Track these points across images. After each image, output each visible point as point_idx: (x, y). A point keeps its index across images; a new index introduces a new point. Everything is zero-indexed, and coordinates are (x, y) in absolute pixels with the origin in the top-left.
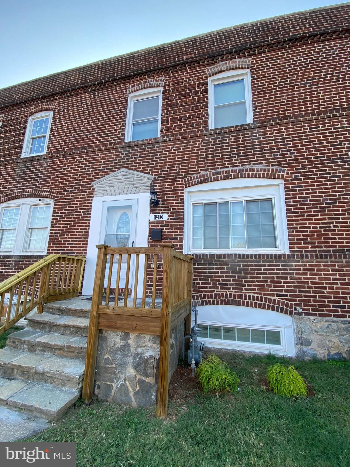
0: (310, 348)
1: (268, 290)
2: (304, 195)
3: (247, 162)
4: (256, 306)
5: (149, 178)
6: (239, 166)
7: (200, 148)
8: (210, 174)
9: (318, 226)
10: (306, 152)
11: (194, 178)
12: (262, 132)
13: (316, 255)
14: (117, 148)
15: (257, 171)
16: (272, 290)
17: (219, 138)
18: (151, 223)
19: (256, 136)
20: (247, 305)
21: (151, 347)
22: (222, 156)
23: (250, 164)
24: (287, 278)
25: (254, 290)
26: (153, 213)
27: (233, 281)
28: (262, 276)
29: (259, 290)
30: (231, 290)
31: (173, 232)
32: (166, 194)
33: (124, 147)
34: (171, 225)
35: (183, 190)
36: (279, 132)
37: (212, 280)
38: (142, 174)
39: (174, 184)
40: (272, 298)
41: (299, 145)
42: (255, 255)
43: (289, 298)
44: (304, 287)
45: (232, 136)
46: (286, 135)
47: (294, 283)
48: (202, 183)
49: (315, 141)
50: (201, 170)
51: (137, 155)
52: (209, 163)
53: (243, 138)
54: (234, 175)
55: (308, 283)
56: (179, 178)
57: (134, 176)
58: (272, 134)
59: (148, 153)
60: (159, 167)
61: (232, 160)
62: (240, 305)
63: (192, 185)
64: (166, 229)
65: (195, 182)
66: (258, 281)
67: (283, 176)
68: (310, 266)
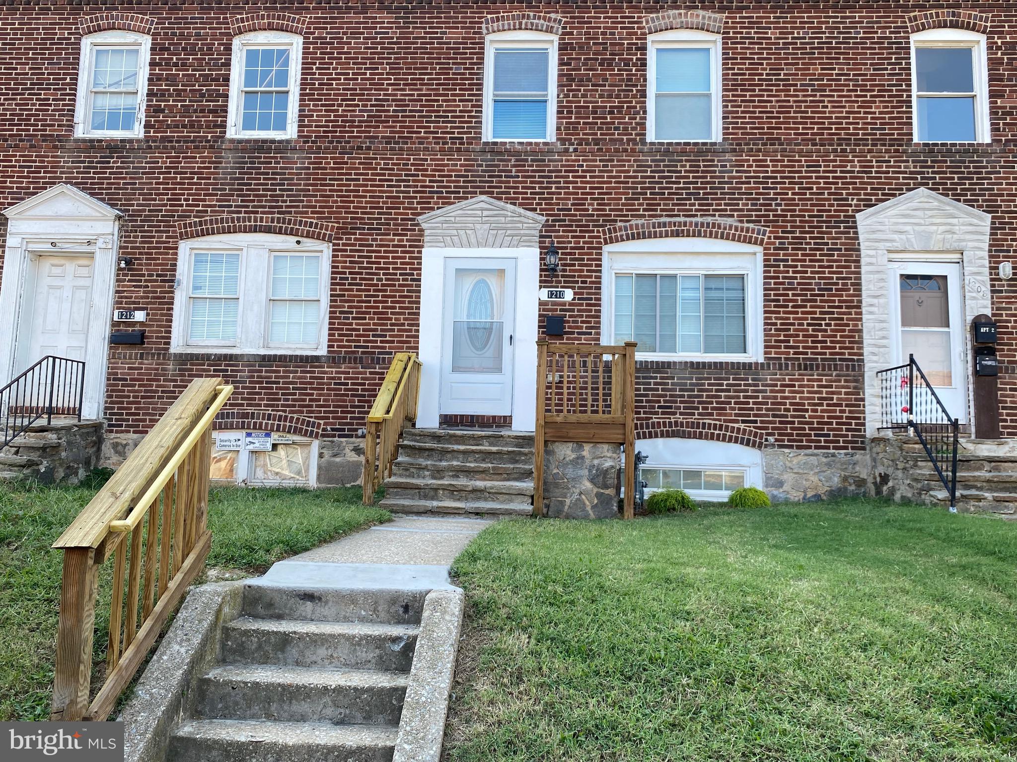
0: (781, 490)
1: (731, 415)
2: (791, 274)
3: (708, 210)
4: (712, 439)
5: (537, 222)
6: (696, 216)
7: (631, 174)
8: (648, 224)
9: (805, 322)
10: (798, 205)
11: (620, 230)
12: (736, 161)
13: (800, 365)
14: (467, 150)
15: (725, 228)
16: (736, 415)
17: (664, 161)
18: (541, 303)
19: (725, 166)
20: (700, 438)
21: (610, 458)
22: (669, 194)
23: (714, 215)
24: (757, 397)
25: (712, 414)
26: (545, 287)
27: (681, 402)
28: (723, 394)
29: (718, 415)
30: (678, 416)
31: (582, 322)
32: (570, 254)
33: (483, 151)
34: (579, 311)
35: (601, 248)
36: (761, 164)
37: (647, 401)
38: (522, 211)
39: (584, 237)
40: (736, 425)
41: (790, 192)
42: (715, 363)
43: (759, 425)
44: (780, 410)
45: (687, 161)
46: (773, 172)
47: (767, 403)
48: (633, 238)
49: (812, 188)
50: (632, 216)
51: (511, 171)
52: (648, 205)
53: (705, 166)
54: (688, 231)
55: (785, 404)
56: (594, 226)
57: (505, 212)
58: (751, 166)
59: (533, 171)
60: (554, 201)
61: (686, 205)
62: (689, 437)
63: (617, 241)
64: (570, 316)
65: (622, 236)
66: (717, 403)
67: (762, 240)
68: (790, 380)
